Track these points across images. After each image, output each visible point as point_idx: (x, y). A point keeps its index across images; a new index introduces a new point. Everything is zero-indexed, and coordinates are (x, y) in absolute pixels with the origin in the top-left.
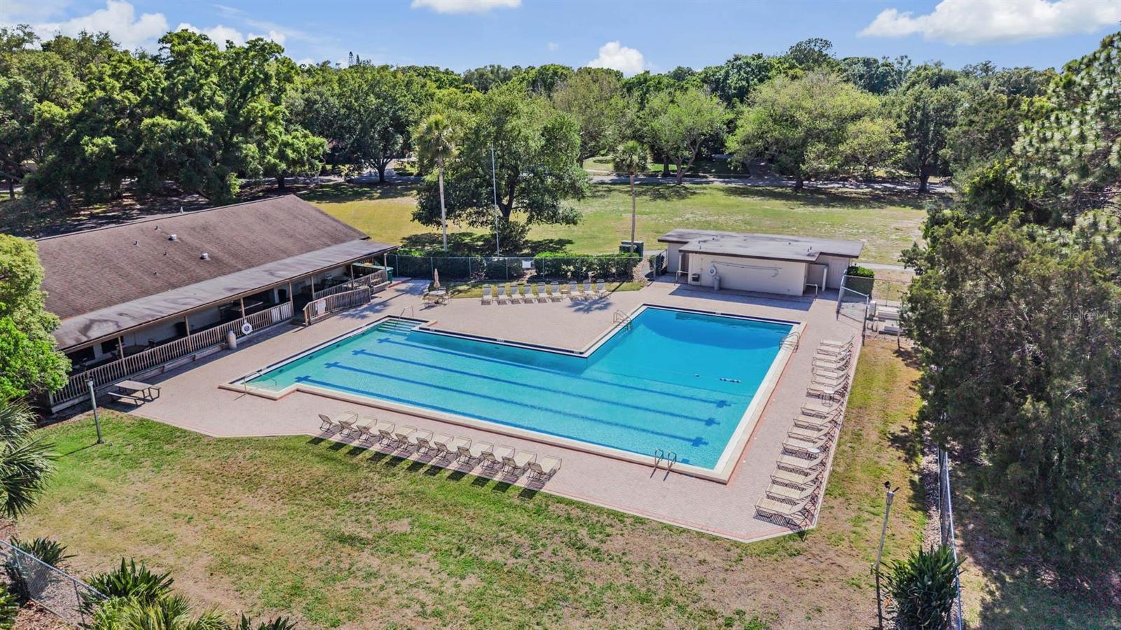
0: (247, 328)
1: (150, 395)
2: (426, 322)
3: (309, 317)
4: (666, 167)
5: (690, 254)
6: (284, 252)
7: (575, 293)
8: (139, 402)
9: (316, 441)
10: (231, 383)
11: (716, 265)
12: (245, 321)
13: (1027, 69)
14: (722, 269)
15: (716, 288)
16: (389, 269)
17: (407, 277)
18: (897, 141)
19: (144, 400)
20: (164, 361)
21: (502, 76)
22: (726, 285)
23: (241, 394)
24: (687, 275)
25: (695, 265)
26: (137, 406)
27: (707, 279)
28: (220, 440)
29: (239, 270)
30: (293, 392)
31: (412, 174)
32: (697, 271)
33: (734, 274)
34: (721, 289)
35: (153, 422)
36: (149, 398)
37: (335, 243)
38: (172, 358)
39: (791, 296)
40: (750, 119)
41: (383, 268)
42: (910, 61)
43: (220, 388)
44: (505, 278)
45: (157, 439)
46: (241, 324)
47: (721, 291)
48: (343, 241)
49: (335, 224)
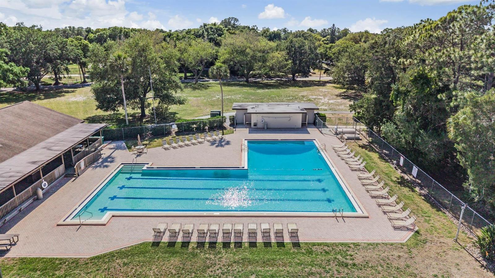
0: (45, 184)
1: (14, 241)
2: (148, 164)
3: (78, 172)
4: (185, 75)
5: (252, 114)
6: (44, 135)
7: (209, 138)
8: (9, 247)
9: (156, 244)
10: (64, 221)
11: (264, 118)
12: (43, 181)
13: (302, 31)
14: (266, 119)
15: (266, 128)
16: (102, 137)
17: (110, 140)
18: (287, 60)
19: (11, 245)
20: (4, 216)
21: (76, 32)
22: (269, 127)
23: (78, 227)
24: (251, 124)
25: (254, 119)
26: (8, 250)
27: (260, 125)
28: (92, 259)
29: (24, 150)
30: (111, 218)
31: (51, 84)
32: (255, 121)
33: (272, 121)
34: (267, 128)
35: (32, 259)
36: (13, 243)
37: (70, 127)
38: (8, 213)
39: (297, 128)
40: (223, 53)
41: (100, 137)
42: (257, 28)
43: (58, 225)
44: (164, 135)
45: (45, 270)
46: (42, 182)
47: (268, 130)
48: (72, 125)
49: (62, 116)
